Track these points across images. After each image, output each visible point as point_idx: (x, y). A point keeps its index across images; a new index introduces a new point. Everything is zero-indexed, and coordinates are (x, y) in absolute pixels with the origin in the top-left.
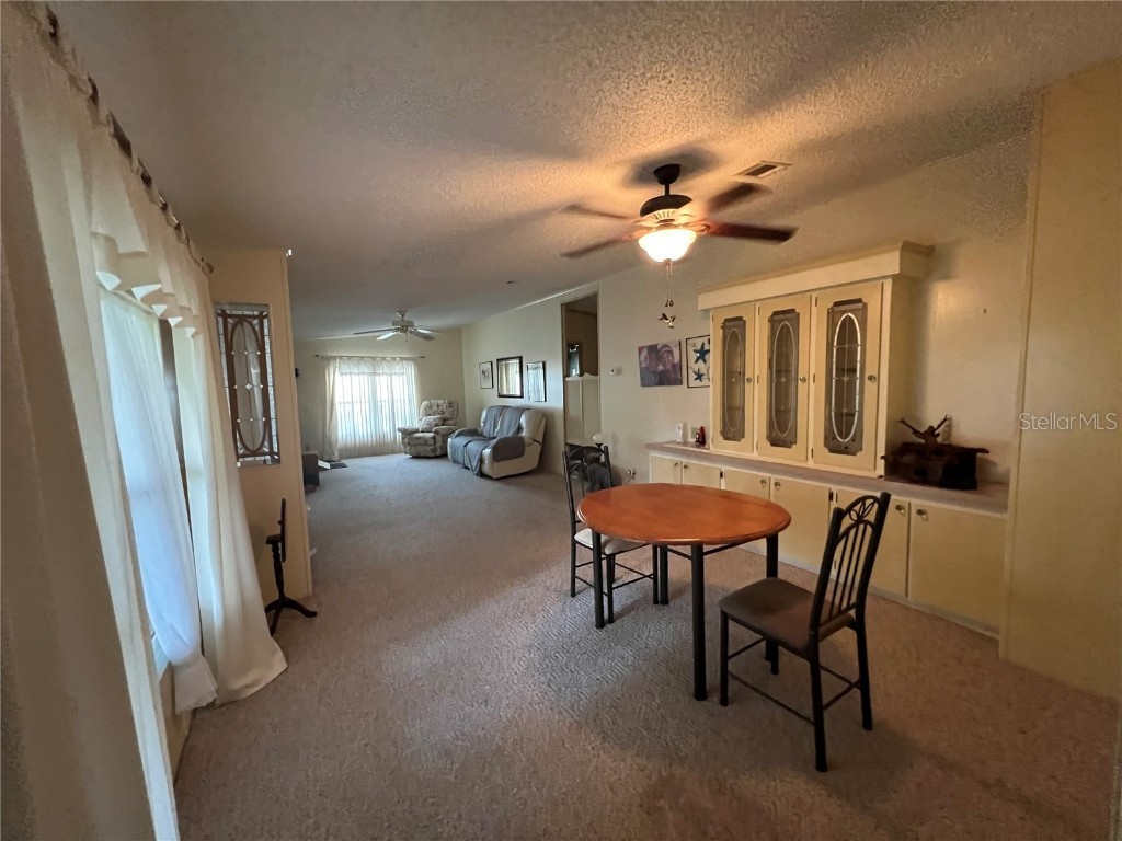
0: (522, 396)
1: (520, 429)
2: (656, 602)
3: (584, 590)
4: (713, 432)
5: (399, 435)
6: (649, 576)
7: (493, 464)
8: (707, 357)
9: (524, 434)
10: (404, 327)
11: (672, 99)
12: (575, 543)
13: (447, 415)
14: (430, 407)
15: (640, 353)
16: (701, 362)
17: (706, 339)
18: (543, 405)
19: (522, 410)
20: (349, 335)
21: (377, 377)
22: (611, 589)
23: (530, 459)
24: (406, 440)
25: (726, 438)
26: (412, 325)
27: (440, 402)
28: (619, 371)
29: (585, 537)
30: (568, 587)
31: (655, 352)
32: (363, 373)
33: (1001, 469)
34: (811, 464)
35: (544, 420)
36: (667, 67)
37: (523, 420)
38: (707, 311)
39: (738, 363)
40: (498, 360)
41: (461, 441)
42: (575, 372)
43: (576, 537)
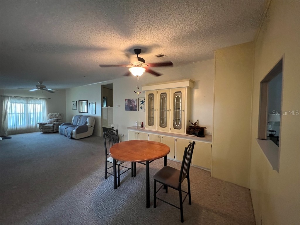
0: (87, 112)
1: (86, 123)
2: (132, 176)
3: (109, 176)
4: (146, 124)
5: (38, 126)
6: (130, 169)
7: (76, 135)
8: (144, 103)
9: (88, 124)
10: (41, 87)
11: (143, 28)
12: (107, 161)
13: (59, 118)
14: (52, 115)
15: (125, 101)
16: (142, 104)
17: (144, 99)
18: (94, 115)
19: (87, 117)
20: (15, 88)
21: (29, 105)
22: (119, 175)
23: (90, 132)
24: (41, 127)
25: (149, 126)
26: (45, 87)
27: (56, 114)
28: (119, 106)
29: (110, 159)
30: (104, 176)
31: (130, 101)
32: (22, 103)
33: (208, 132)
34: (170, 132)
35: (95, 120)
36: (143, 17)
37: (88, 120)
38: (144, 91)
39: (152, 105)
40: (79, 101)
41: (65, 127)
42: (105, 105)
43: (107, 160)
